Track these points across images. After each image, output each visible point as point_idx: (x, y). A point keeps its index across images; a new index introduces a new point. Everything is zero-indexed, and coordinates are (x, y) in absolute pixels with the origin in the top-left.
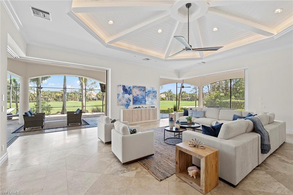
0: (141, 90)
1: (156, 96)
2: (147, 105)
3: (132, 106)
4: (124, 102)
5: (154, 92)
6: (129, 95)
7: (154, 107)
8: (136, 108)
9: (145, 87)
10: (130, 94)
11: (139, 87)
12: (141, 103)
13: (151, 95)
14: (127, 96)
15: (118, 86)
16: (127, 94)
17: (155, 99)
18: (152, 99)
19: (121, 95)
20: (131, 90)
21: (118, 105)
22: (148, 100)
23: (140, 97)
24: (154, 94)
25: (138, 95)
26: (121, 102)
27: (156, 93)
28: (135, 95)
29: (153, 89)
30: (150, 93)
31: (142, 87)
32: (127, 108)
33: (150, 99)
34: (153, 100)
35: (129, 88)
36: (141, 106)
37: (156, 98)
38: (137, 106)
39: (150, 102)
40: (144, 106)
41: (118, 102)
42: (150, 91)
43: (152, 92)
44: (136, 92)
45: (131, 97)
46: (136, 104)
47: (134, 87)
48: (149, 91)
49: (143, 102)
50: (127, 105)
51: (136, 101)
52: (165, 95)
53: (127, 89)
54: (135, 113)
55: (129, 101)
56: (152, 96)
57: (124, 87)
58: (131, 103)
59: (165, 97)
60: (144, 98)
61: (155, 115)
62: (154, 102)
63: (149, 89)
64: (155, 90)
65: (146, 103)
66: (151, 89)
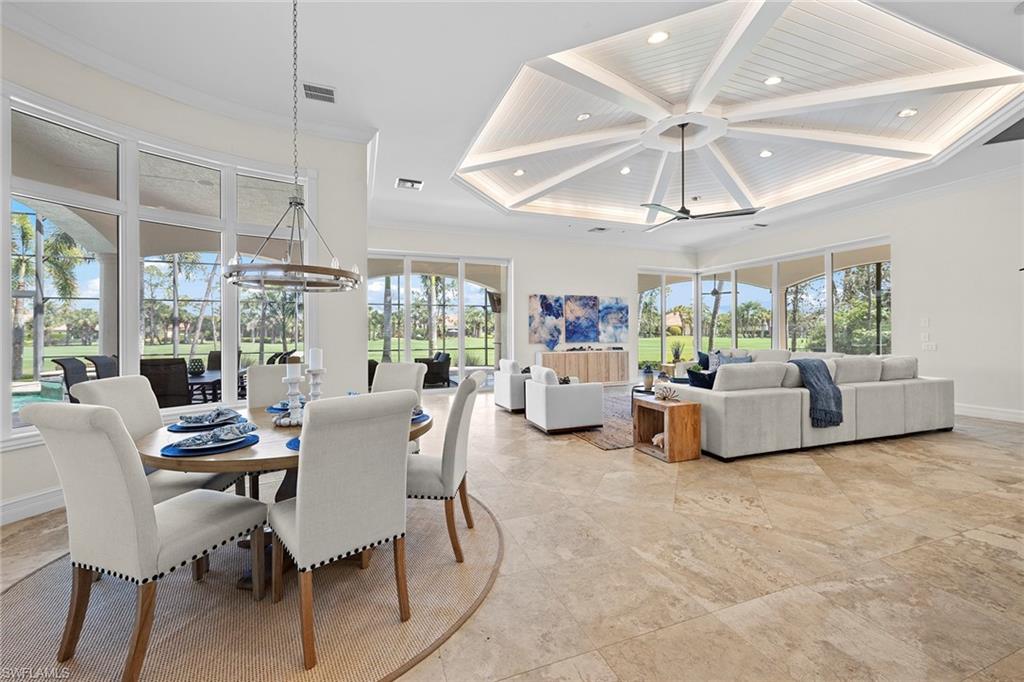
0: (585, 305)
1: (627, 321)
2: (603, 342)
3: (563, 346)
4: (545, 335)
5: (621, 309)
6: (557, 318)
7: (621, 349)
8: (574, 349)
9: (596, 298)
10: (557, 316)
11: (581, 298)
12: (586, 338)
13: (613, 318)
14: (551, 320)
15: (530, 297)
16: (552, 317)
17: (624, 329)
18: (616, 328)
19: (537, 319)
20: (561, 306)
21: (530, 342)
22: (604, 332)
23: (584, 323)
24: (621, 315)
25: (578, 318)
26: (537, 335)
27: (627, 313)
28: (571, 318)
29: (617, 303)
30: (610, 313)
31: (590, 298)
32: (552, 349)
33: (610, 329)
34: (619, 330)
35: (557, 301)
36: (585, 345)
37: (627, 327)
38: (577, 345)
39: (611, 337)
40: (595, 345)
41: (530, 335)
42: (611, 308)
43: (615, 310)
44: (573, 312)
45: (561, 323)
46: (573, 341)
47: (568, 298)
48: (607, 308)
49: (592, 335)
50: (552, 344)
51: (575, 332)
52: (681, 316)
53: (550, 304)
54: (570, 363)
55: (556, 334)
56: (614, 321)
57: (544, 298)
58: (562, 337)
59: (680, 324)
60: (594, 326)
61: (623, 370)
62: (622, 336)
63: (606, 303)
64: (623, 304)
65: (601, 338)
66: (613, 303)
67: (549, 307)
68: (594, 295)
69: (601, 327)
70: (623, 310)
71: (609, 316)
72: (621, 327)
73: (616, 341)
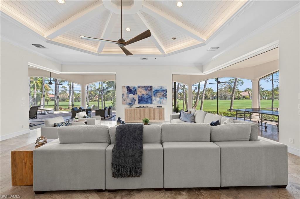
0: (146, 90)
1: (166, 95)
2: (155, 104)
3: (136, 105)
4: (129, 101)
5: (163, 91)
6: (134, 95)
7: (161, 107)
8: (140, 107)
9: (151, 86)
10: (134, 94)
11: (144, 87)
12: (147, 102)
13: (159, 94)
14: (131, 96)
15: (123, 87)
16: (132, 94)
17: (165, 99)
18: (161, 98)
19: (126, 95)
20: (135, 90)
21: (123, 104)
22: (155, 100)
23: (146, 97)
24: (163, 93)
25: (143, 95)
26: (125, 101)
27: (166, 92)
28: (140, 95)
29: (161, 88)
30: (158, 92)
31: (149, 87)
32: (131, 107)
33: (158, 99)
34: (162, 99)
35: (134, 88)
36: (145, 105)
38: (142, 105)
39: (158, 102)
40: (149, 105)
41: (123, 101)
42: (158, 90)
43: (160, 91)
44: (141, 92)
45: (136, 97)
46: (141, 104)
47: (139, 87)
48: (156, 90)
49: (149, 101)
50: (131, 105)
51: (142, 100)
53: (131, 90)
54: (137, 112)
55: (133, 101)
56: (160, 96)
57: (128, 87)
58: (137, 102)
60: (150, 97)
61: (162, 116)
62: (164, 102)
63: (156, 88)
64: (165, 88)
65: (153, 102)
66: (159, 88)
67: (131, 91)
68: (150, 85)
69: (153, 98)
70: (164, 91)
71: (157, 94)
72: (163, 98)
73: (161, 104)
